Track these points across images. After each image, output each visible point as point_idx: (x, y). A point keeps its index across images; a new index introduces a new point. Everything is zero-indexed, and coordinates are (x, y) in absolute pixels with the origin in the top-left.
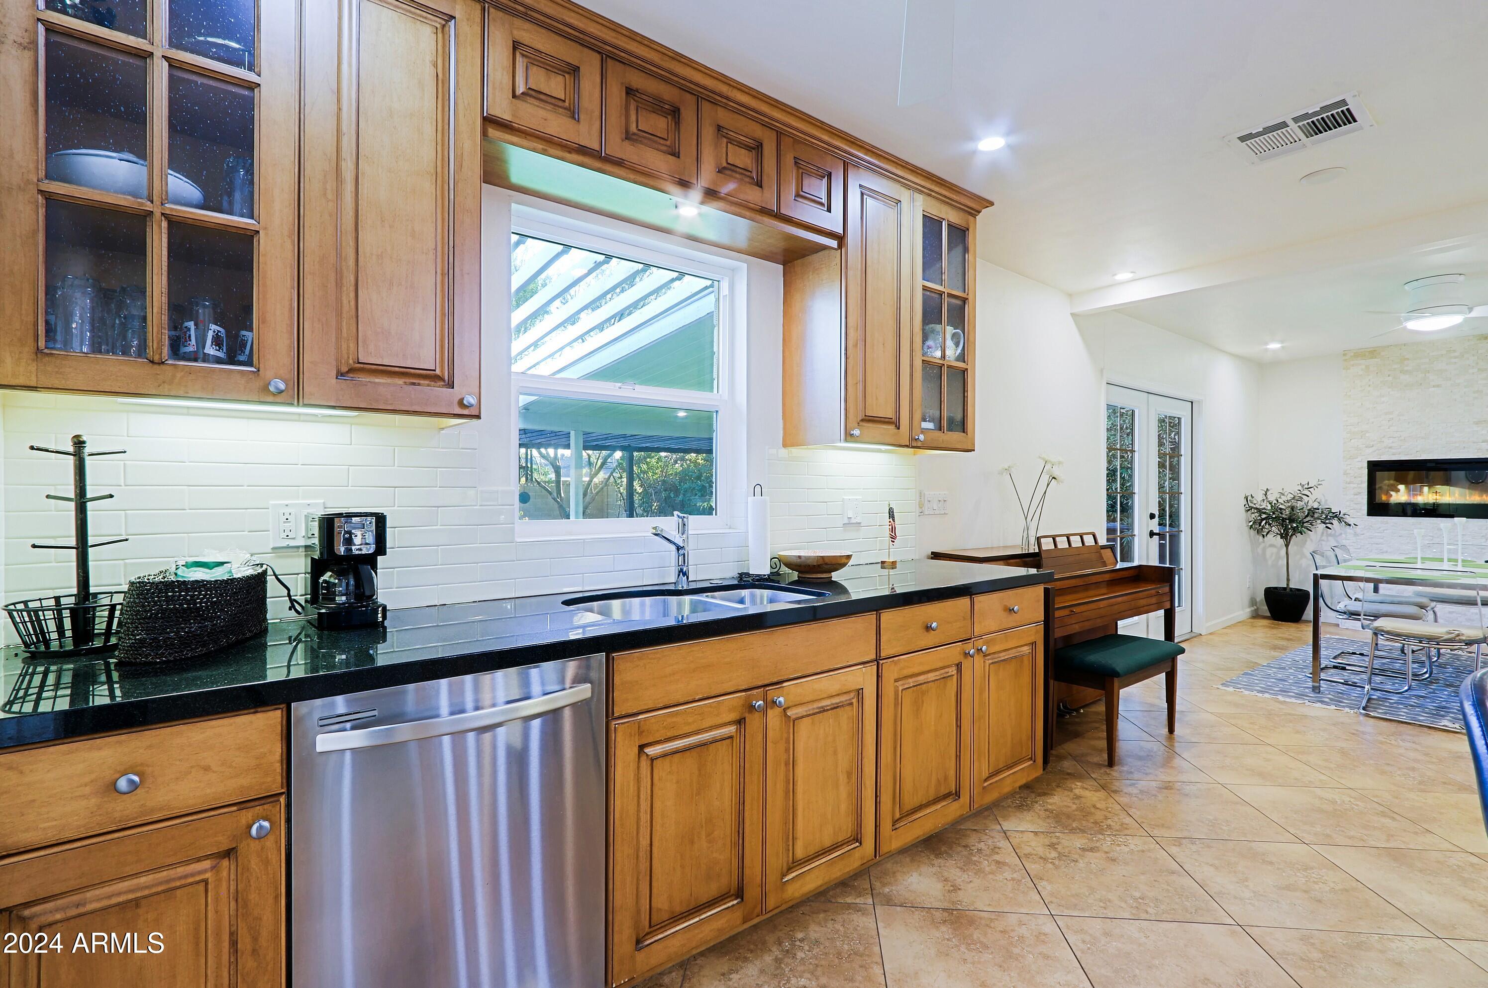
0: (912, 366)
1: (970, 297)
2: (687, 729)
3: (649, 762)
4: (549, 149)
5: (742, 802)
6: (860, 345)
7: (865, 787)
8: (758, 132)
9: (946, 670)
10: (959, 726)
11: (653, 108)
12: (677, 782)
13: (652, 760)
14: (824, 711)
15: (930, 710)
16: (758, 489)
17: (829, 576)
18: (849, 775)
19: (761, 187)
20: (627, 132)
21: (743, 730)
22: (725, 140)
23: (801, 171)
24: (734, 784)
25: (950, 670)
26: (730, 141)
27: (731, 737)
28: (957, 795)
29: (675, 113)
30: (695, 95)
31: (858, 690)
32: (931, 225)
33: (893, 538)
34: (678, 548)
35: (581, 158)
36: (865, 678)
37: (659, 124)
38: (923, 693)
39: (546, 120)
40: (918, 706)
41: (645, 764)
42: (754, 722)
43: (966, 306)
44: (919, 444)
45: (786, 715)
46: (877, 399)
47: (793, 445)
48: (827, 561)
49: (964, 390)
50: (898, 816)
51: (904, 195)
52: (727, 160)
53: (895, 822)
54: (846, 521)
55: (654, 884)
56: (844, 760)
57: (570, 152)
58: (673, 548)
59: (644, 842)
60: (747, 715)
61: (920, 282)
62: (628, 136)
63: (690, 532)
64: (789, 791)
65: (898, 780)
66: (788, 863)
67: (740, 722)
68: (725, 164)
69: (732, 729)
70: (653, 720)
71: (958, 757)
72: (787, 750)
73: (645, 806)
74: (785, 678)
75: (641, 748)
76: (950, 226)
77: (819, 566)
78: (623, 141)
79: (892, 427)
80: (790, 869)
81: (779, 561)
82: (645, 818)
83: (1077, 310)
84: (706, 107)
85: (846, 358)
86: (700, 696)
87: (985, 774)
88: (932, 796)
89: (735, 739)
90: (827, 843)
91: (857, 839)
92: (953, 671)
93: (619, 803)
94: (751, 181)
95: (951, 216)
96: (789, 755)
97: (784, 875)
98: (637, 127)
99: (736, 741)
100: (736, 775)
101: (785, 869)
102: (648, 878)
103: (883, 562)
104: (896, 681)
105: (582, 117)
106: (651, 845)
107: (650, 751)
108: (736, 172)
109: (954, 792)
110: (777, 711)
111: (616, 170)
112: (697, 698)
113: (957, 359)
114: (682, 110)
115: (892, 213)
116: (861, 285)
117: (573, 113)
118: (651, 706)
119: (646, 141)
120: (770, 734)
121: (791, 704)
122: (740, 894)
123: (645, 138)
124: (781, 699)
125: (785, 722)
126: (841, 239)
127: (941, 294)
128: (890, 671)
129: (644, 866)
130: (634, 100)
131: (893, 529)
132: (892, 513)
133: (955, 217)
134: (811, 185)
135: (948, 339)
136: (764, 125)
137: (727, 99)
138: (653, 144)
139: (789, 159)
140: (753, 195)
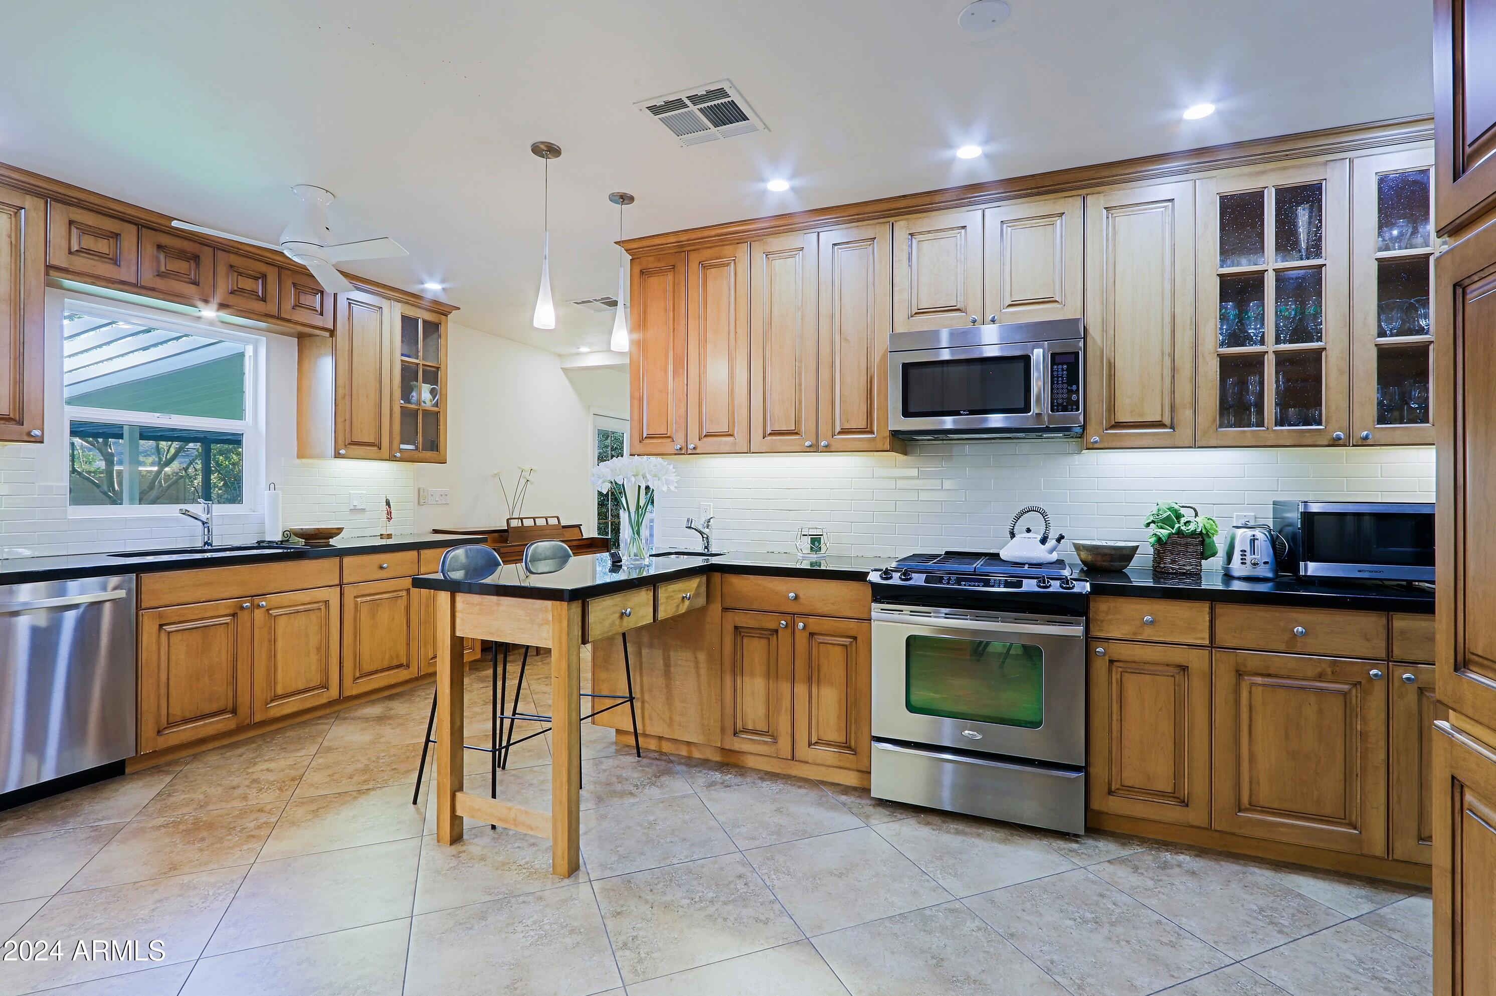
0: (391, 410)
1: (443, 367)
2: (193, 617)
3: (167, 634)
4: (97, 282)
5: (235, 660)
6: (348, 398)
7: (331, 656)
8: (263, 268)
9: (398, 593)
10: (408, 626)
11: (178, 256)
12: (187, 646)
13: (169, 633)
14: (298, 612)
15: (384, 615)
16: (272, 486)
17: (327, 541)
18: (319, 649)
19: (265, 301)
20: (158, 271)
21: (236, 620)
22: (236, 274)
23: (298, 291)
24: (229, 649)
25: (401, 593)
26: (240, 274)
27: (227, 623)
28: (408, 666)
29: (196, 258)
30: (211, 247)
31: (326, 602)
32: (408, 323)
33: (390, 519)
34: (204, 523)
35: (121, 286)
36: (333, 595)
37: (182, 266)
38: (378, 605)
39: (94, 266)
40: (373, 614)
41: (164, 636)
42: (244, 616)
43: (439, 372)
44: (398, 459)
45: (269, 613)
46: (361, 431)
47: (304, 457)
48: (321, 531)
49: (438, 425)
50: (358, 675)
51: (385, 304)
52: (237, 286)
53: (355, 679)
54: (352, 508)
55: (170, 700)
56: (314, 640)
57: (113, 284)
58: (200, 523)
59: (163, 677)
60: (238, 611)
61: (398, 358)
62: (160, 275)
63: (213, 514)
64: (272, 656)
65: (357, 657)
66: (271, 696)
67: (234, 615)
68: (236, 288)
69: (227, 619)
70: (169, 611)
71: (408, 644)
72: (270, 633)
73: (164, 657)
74: (268, 592)
75: (161, 626)
76: (425, 322)
77: (316, 534)
78: (154, 277)
79: (376, 448)
80: (272, 701)
81: (289, 534)
82: (164, 664)
83: (567, 365)
84: (220, 254)
85: (335, 406)
86: (204, 600)
87: (430, 657)
88: (386, 664)
89: (230, 625)
90: (301, 686)
91: (325, 686)
92: (404, 593)
93: (144, 655)
94: (257, 298)
95: (422, 315)
96: (272, 636)
97: (268, 704)
98: (166, 268)
99: (231, 627)
100: (231, 645)
101: (269, 700)
102: (166, 696)
103: (381, 535)
104: (355, 597)
105: (122, 264)
106: (168, 679)
107: (169, 628)
108: (245, 293)
109: (405, 664)
110: (262, 610)
111: (150, 293)
112: (202, 601)
113: (433, 406)
114: (201, 257)
115: (375, 316)
116: (349, 360)
117: (115, 261)
118: (167, 603)
119: (172, 276)
120: (256, 623)
121: (272, 607)
122: (234, 711)
123: (173, 274)
124: (264, 603)
125: (269, 617)
126: (332, 332)
127: (417, 364)
128: (349, 592)
129: (163, 691)
130: (163, 252)
131: (389, 513)
132: (388, 503)
133: (429, 317)
134: (306, 299)
135: (425, 392)
136: (267, 263)
137: (238, 249)
138: (179, 278)
139: (288, 284)
140: (259, 306)
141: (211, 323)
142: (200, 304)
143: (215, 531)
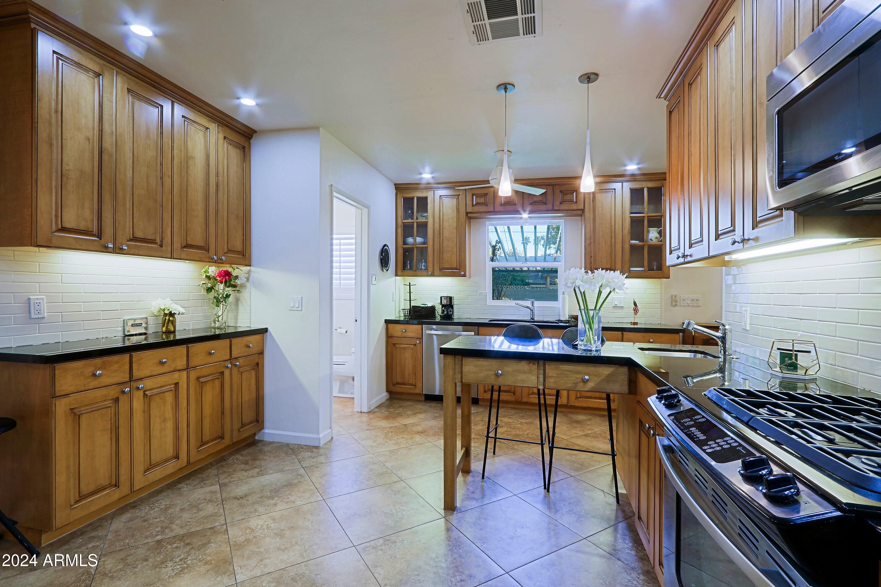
4: (481, 214)
19: (547, 204)
23: (563, 194)
32: (637, 193)
33: (636, 313)
34: (531, 310)
35: (489, 214)
39: (480, 208)
43: (662, 218)
49: (661, 253)
51: (617, 186)
52: (533, 201)
54: (614, 305)
57: (486, 213)
61: (628, 216)
62: (502, 205)
66: (532, 393)
76: (648, 189)
78: (499, 207)
94: (543, 203)
95: (646, 185)
97: (530, 395)
98: (504, 201)
103: (631, 322)
105: (489, 205)
108: (537, 203)
111: (499, 213)
113: (659, 241)
115: (610, 195)
117: (487, 204)
119: (508, 204)
126: (583, 211)
127: (644, 217)
131: (636, 310)
132: (635, 304)
133: (651, 185)
134: (568, 197)
135: (653, 234)
136: (547, 185)
137: (533, 183)
138: (509, 204)
139: (558, 192)
140: (544, 207)
141: (526, 219)
142: (522, 212)
143: (536, 313)
